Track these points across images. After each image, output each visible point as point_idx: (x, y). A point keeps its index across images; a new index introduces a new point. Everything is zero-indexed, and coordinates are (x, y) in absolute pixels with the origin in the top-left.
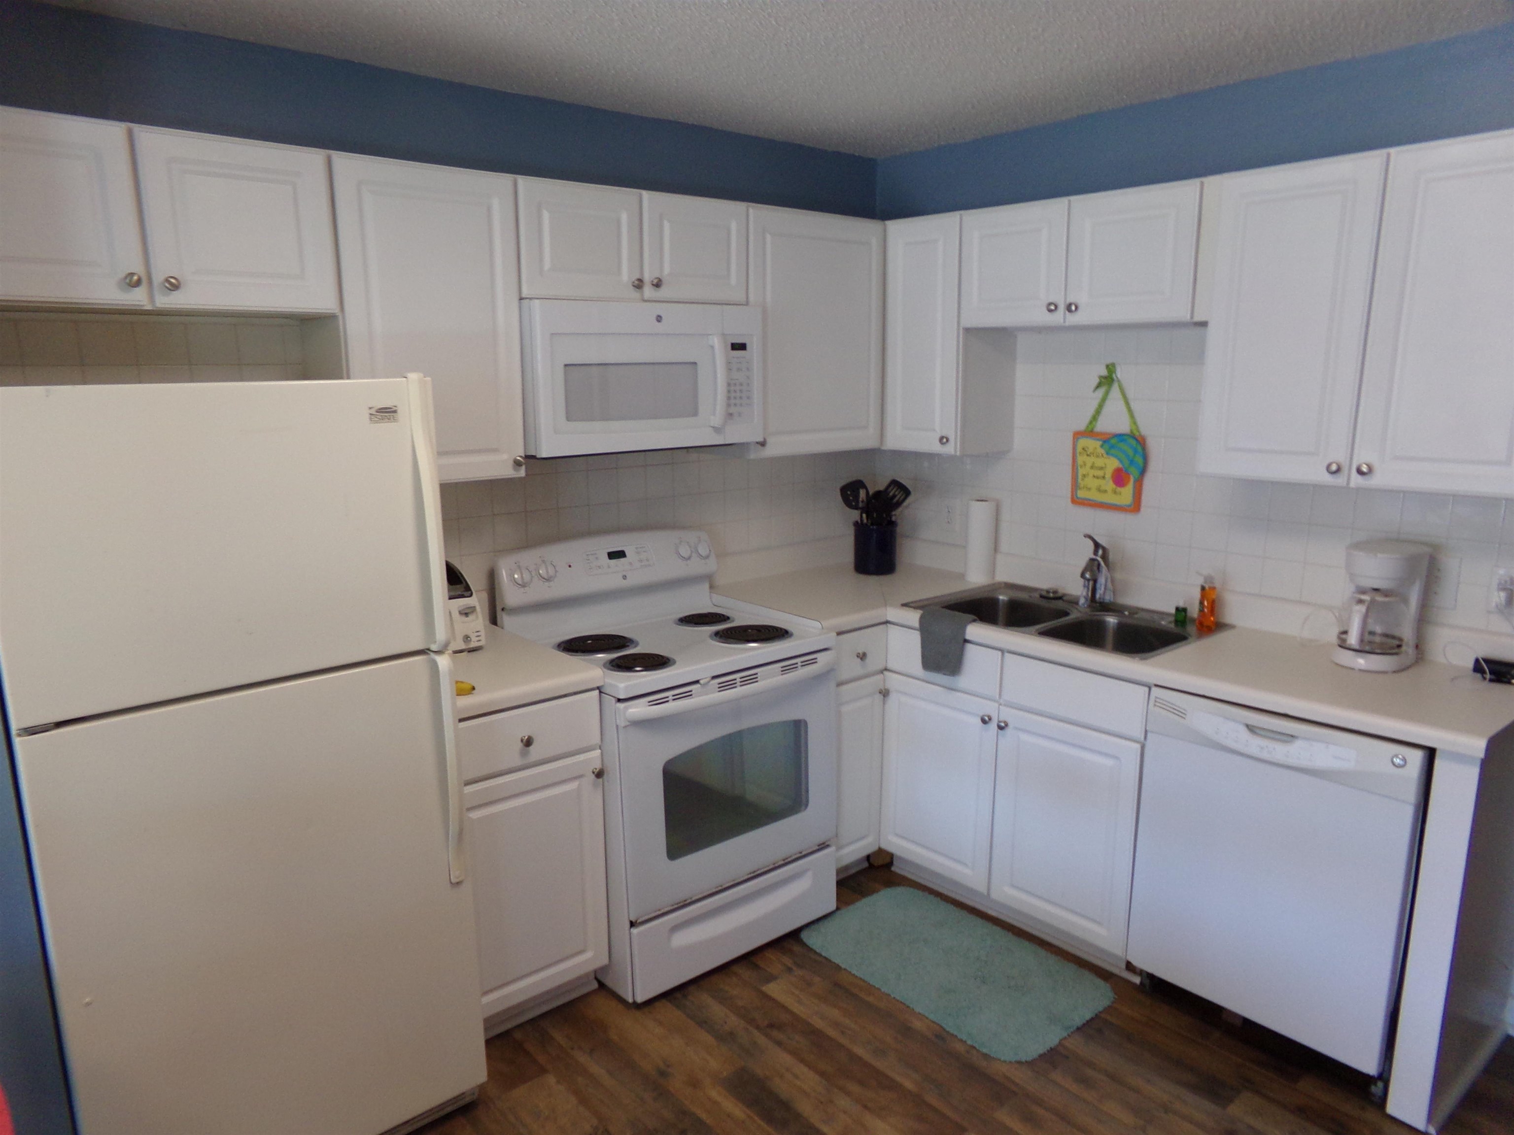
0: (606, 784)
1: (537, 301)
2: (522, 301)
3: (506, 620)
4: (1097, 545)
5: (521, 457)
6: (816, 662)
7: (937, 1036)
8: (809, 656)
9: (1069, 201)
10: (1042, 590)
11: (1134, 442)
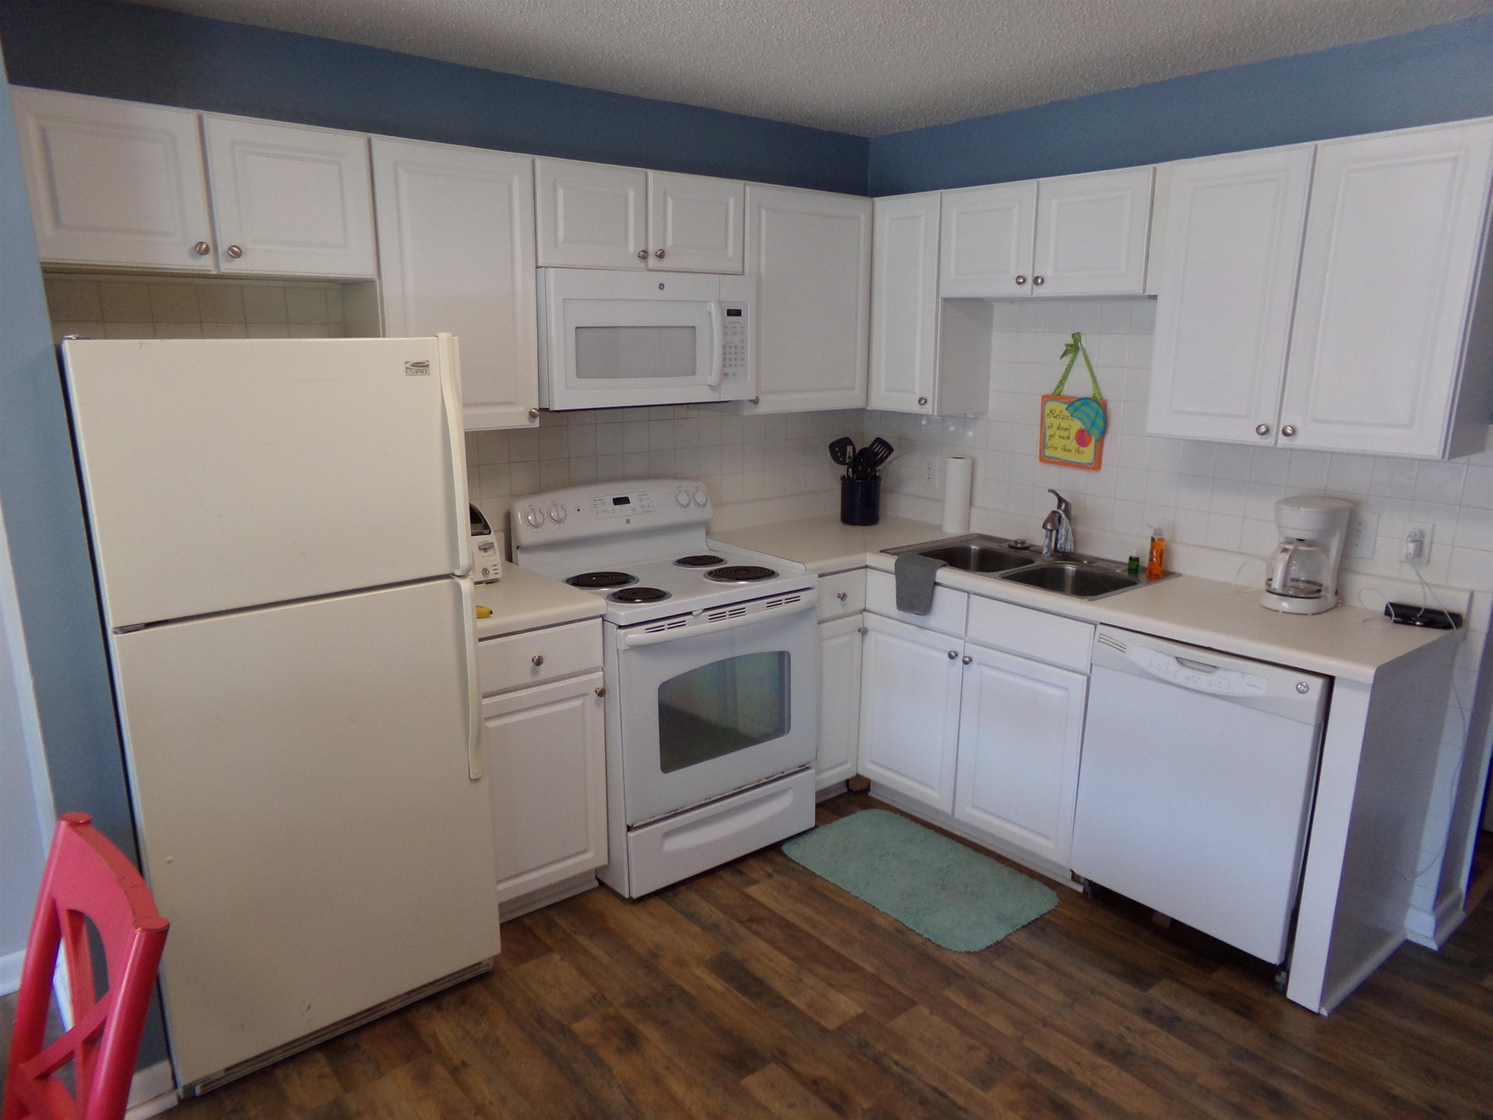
0: (607, 702)
1: (552, 270)
2: (538, 269)
3: (521, 557)
4: (1061, 500)
5: (535, 409)
6: (799, 600)
7: (898, 931)
8: (792, 595)
9: (1038, 182)
10: (1011, 541)
11: (1094, 405)
